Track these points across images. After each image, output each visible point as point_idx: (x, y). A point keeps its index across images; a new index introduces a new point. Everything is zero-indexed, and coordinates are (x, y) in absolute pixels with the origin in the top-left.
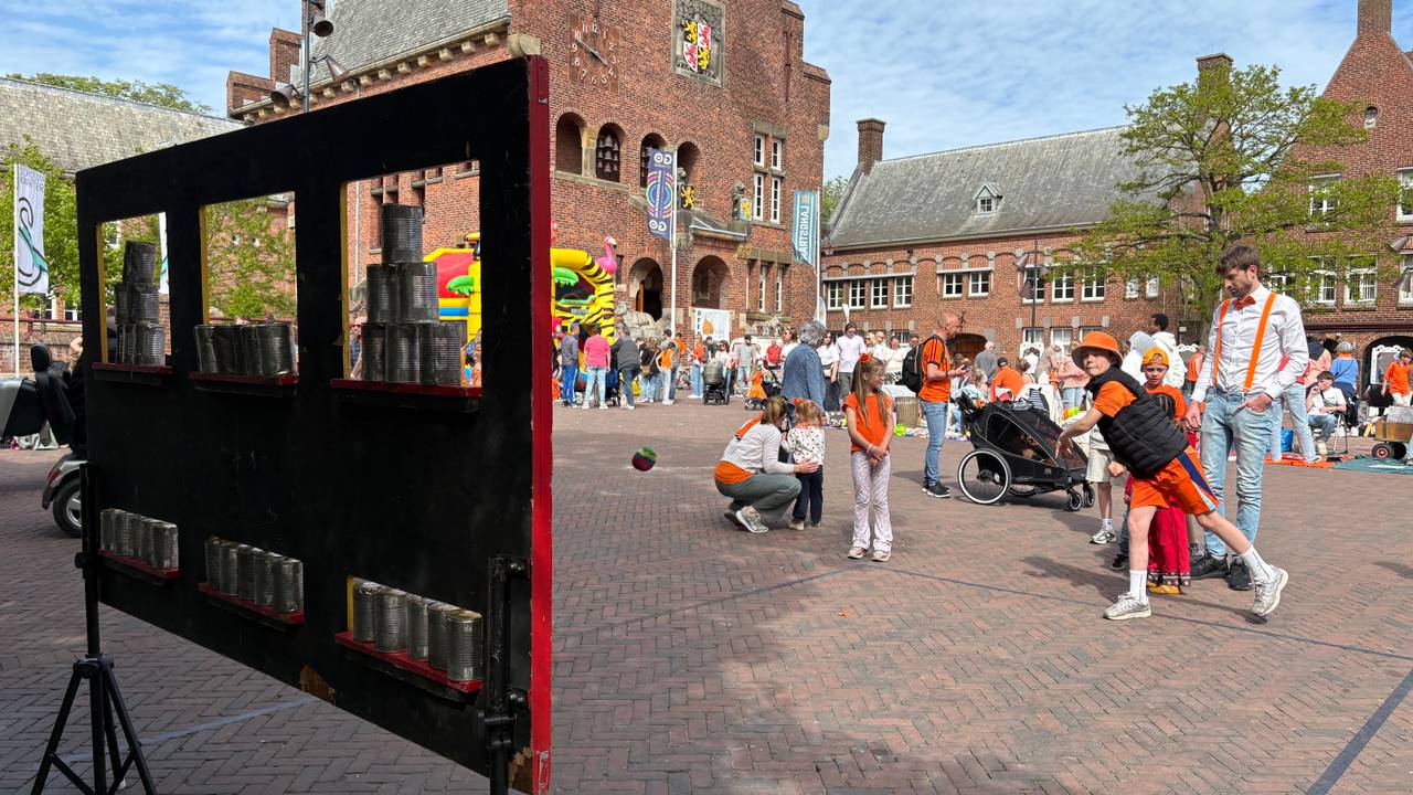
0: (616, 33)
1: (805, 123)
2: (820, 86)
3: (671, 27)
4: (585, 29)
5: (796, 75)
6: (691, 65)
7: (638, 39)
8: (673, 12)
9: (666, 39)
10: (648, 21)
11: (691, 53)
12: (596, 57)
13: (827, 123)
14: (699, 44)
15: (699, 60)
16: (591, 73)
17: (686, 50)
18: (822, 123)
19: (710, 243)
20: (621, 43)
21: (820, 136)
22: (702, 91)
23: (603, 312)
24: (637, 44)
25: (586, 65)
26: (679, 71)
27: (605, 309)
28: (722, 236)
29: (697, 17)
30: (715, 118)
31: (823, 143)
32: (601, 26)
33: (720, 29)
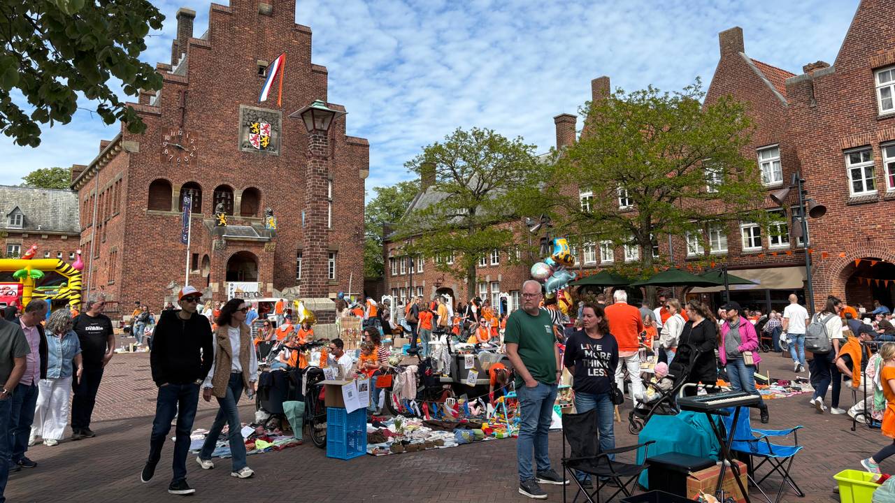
0: (196, 134)
1: (348, 170)
2: (360, 149)
3: (239, 127)
4: (173, 134)
5: (339, 143)
6: (255, 146)
7: (213, 136)
8: (241, 119)
9: (235, 134)
10: (220, 125)
11: (254, 139)
12: (181, 148)
13: (368, 168)
14: (261, 134)
15: (261, 142)
16: (177, 157)
17: (251, 138)
18: (363, 169)
19: (242, 244)
20: (200, 139)
21: (361, 176)
22: (263, 159)
23: (71, 292)
24: (211, 138)
25: (173, 153)
26: (245, 149)
27: (72, 290)
28: (250, 239)
29: (260, 120)
30: (273, 173)
31: (364, 180)
32: (185, 132)
33: (277, 125)
